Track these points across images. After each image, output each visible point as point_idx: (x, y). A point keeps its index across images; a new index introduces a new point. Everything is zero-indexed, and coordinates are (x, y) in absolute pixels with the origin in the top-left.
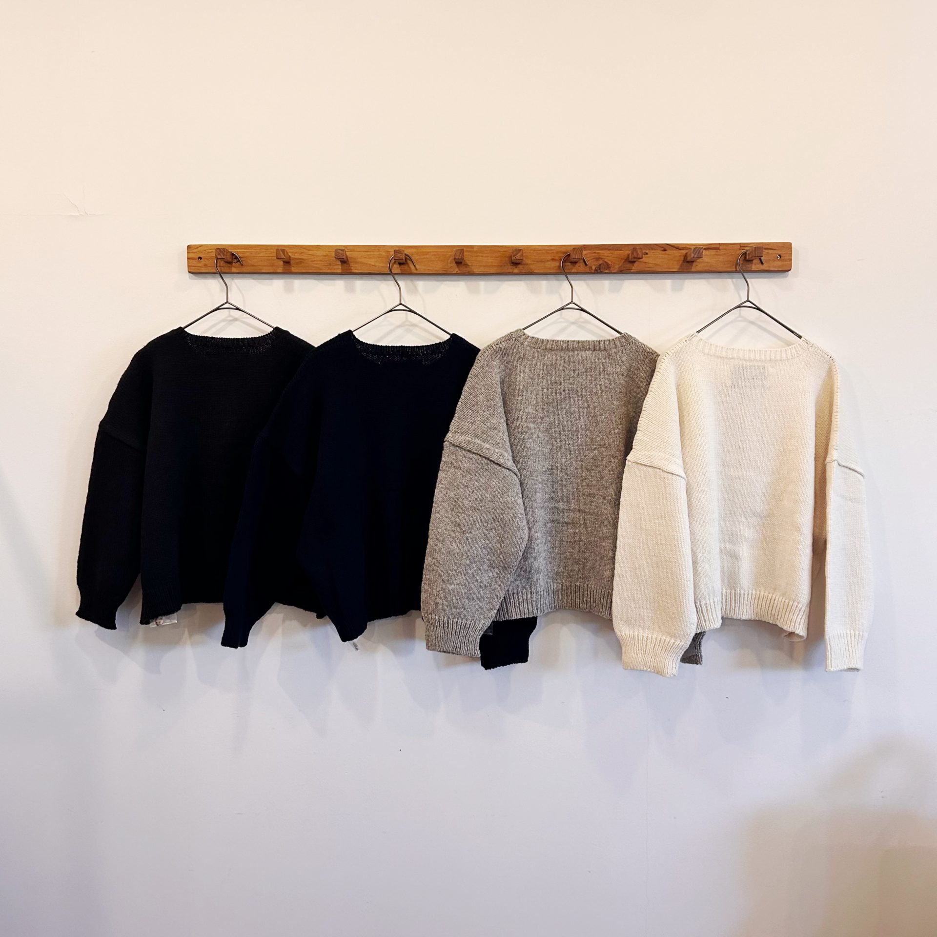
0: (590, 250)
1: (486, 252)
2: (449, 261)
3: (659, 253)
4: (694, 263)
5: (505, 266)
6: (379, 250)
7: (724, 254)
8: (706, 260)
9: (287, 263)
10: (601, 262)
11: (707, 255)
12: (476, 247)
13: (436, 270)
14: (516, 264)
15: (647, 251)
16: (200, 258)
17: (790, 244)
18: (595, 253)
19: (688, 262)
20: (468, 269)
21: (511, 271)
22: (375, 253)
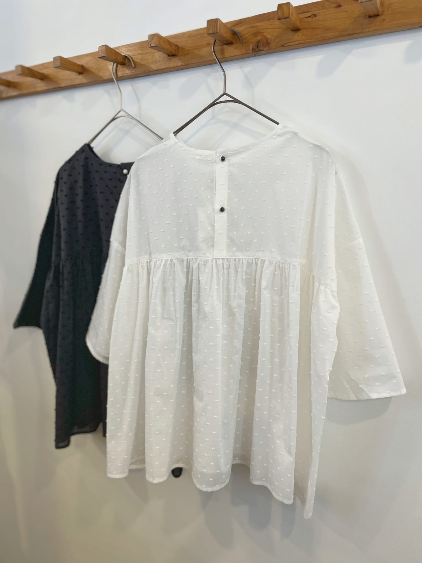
3: (331, 11)
10: (259, 38)
15: (315, 13)
18: (253, 27)
19: (370, 17)
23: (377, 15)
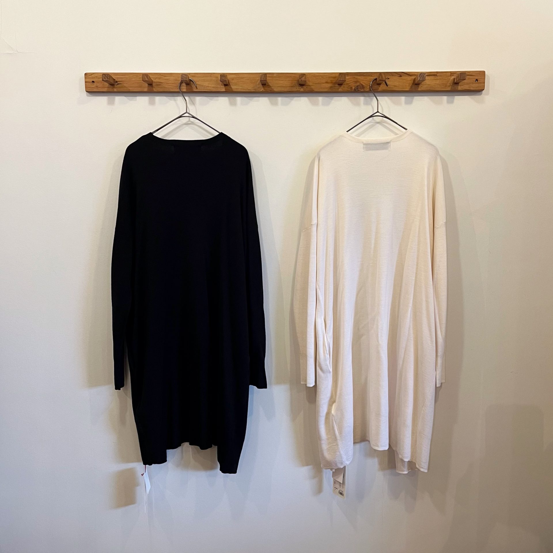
0: (350, 76)
1: (282, 77)
2: (258, 83)
3: (396, 78)
4: (420, 85)
5: (294, 86)
6: (211, 76)
7: (440, 79)
8: (428, 83)
9: (150, 84)
10: (358, 84)
11: (428, 80)
12: (276, 74)
13: (249, 90)
14: (302, 85)
15: (389, 77)
16: (93, 82)
17: (484, 72)
18: (354, 78)
19: (416, 84)
20: (271, 89)
21: (298, 90)
22: (208, 78)
23: (419, 84)
